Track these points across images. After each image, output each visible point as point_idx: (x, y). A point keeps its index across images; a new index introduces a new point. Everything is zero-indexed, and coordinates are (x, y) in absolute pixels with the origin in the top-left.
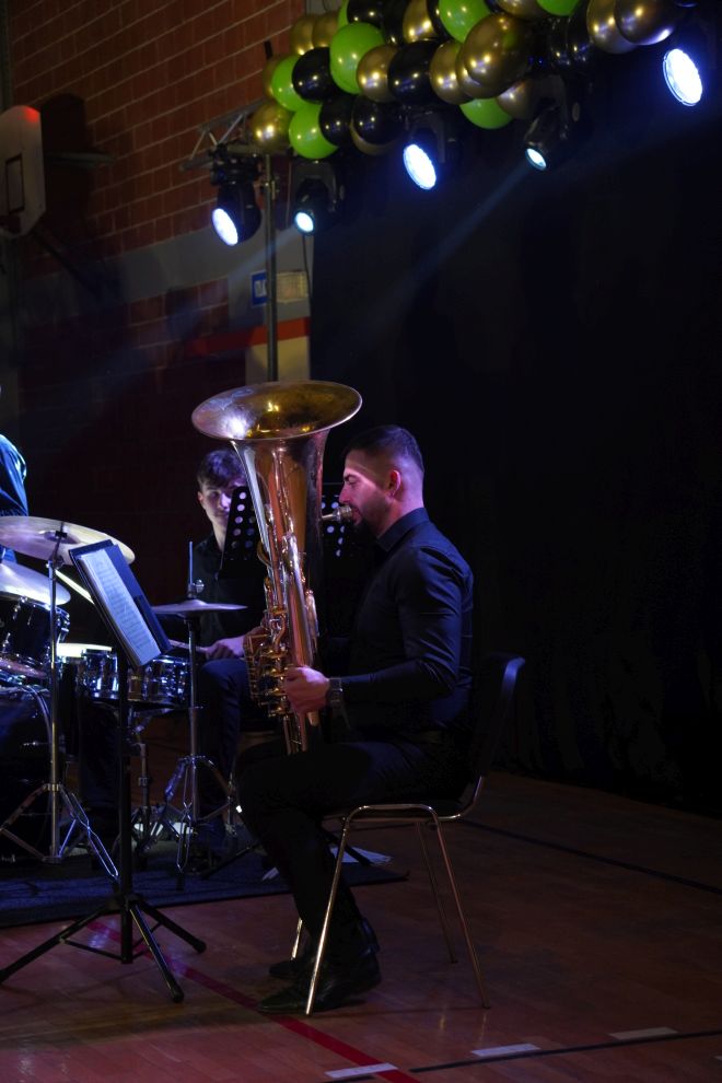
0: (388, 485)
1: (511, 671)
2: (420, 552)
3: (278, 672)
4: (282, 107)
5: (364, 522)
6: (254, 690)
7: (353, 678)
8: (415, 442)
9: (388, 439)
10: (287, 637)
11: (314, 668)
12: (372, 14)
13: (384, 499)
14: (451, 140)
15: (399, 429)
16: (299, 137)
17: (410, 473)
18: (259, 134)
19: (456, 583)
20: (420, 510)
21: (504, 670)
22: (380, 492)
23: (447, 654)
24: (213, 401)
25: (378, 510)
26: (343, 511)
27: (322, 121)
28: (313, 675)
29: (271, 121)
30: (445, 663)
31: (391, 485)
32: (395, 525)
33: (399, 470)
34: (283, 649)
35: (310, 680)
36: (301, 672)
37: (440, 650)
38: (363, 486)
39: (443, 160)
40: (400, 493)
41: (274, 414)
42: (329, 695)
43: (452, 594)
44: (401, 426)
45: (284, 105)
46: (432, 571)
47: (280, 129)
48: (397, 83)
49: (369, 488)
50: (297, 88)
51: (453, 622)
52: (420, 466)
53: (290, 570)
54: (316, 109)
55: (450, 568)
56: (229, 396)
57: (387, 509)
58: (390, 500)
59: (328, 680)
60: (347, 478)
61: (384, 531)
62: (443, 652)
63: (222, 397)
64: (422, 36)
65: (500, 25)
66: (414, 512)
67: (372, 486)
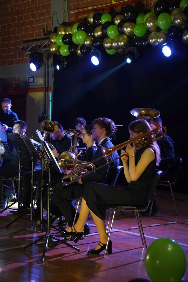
4: (57, 44)
12: (83, 29)
14: (102, 56)
16: (62, 51)
18: (51, 50)
27: (69, 49)
29: (54, 47)
39: (101, 60)
45: (58, 44)
47: (56, 49)
48: (94, 44)
49: (154, 127)
50: (63, 41)
54: (67, 46)
64: (98, 35)
65: (124, 37)
67: (155, 127)
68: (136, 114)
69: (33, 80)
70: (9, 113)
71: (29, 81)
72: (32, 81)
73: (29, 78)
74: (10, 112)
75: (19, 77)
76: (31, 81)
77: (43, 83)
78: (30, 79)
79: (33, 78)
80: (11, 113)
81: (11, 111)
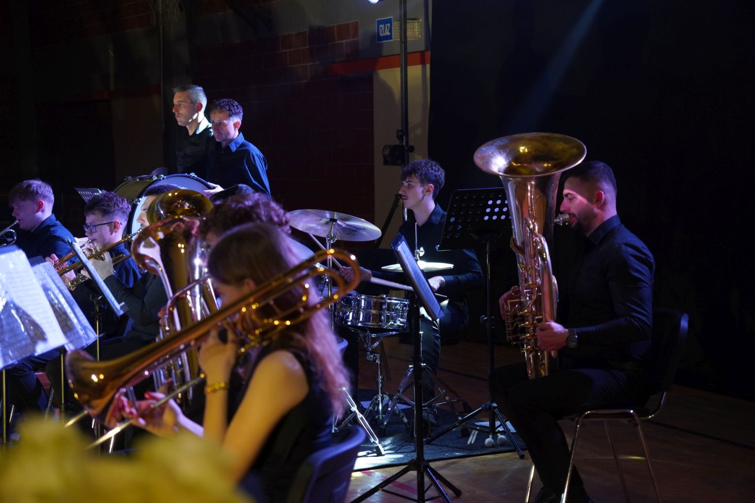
0: (595, 200)
1: (684, 324)
2: (623, 246)
3: (529, 324)
5: (579, 224)
6: (509, 335)
7: (584, 329)
8: (612, 172)
9: (596, 170)
10: (538, 302)
11: (556, 322)
13: (592, 209)
15: (602, 164)
17: (609, 192)
19: (647, 266)
20: (615, 216)
21: (680, 323)
22: (590, 204)
23: (645, 313)
24: (483, 148)
25: (588, 216)
26: (564, 217)
28: (557, 327)
30: (644, 318)
31: (597, 200)
32: (599, 227)
33: (603, 191)
34: (534, 309)
35: (556, 330)
36: (550, 325)
37: (640, 310)
38: (578, 201)
40: (603, 206)
41: (524, 154)
42: (568, 339)
43: (645, 273)
44: (603, 161)
46: (631, 258)
49: (581, 202)
51: (647, 292)
52: (615, 188)
53: (544, 260)
55: (644, 256)
56: (492, 145)
57: (595, 216)
58: (596, 210)
59: (567, 330)
60: (567, 195)
61: (592, 231)
62: (643, 311)
63: (489, 145)
66: (612, 218)
67: (584, 201)
68: (498, 163)
69: (391, 31)
70: (234, 148)
71: (381, 35)
72: (389, 34)
73: (380, 22)
74: (236, 143)
75: (357, 22)
76: (384, 34)
77: (399, 39)
78: (382, 26)
79: (389, 25)
80: (243, 145)
81: (241, 139)
